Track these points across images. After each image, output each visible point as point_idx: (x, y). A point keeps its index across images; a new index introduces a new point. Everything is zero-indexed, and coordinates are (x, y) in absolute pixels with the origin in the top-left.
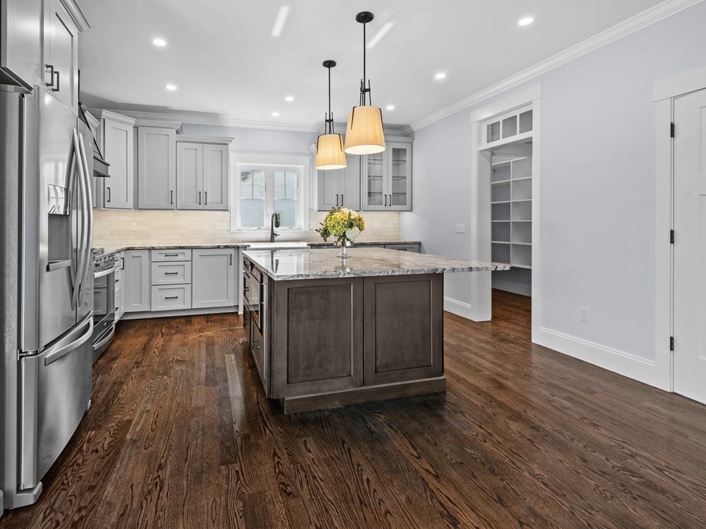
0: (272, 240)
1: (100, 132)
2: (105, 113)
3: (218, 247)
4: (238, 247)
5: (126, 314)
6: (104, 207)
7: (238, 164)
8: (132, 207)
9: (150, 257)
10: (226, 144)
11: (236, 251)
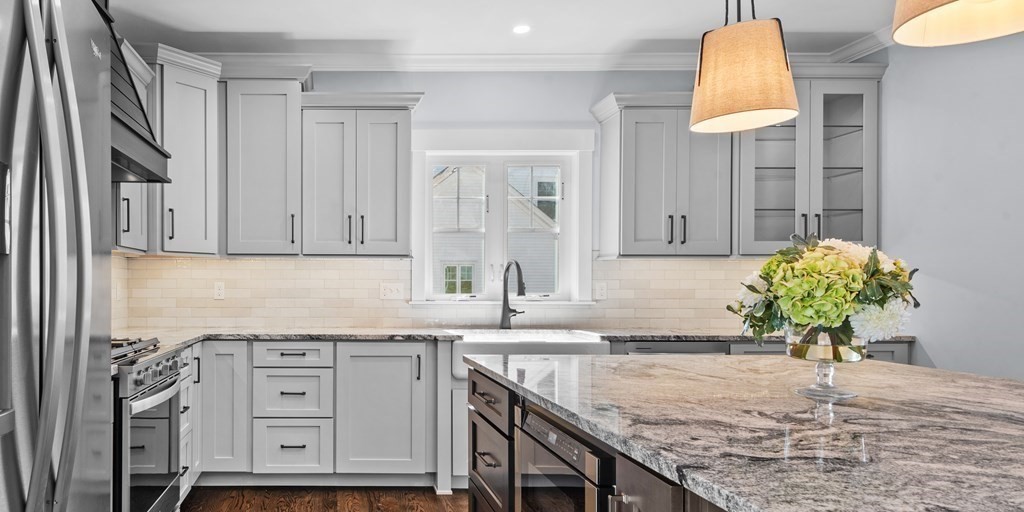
0: (505, 325)
1: (154, 92)
2: (164, 53)
3: (392, 339)
4: (435, 340)
5: (204, 474)
6: (163, 250)
7: (429, 153)
8: (216, 252)
9: (251, 358)
10: (405, 108)
11: (431, 347)
